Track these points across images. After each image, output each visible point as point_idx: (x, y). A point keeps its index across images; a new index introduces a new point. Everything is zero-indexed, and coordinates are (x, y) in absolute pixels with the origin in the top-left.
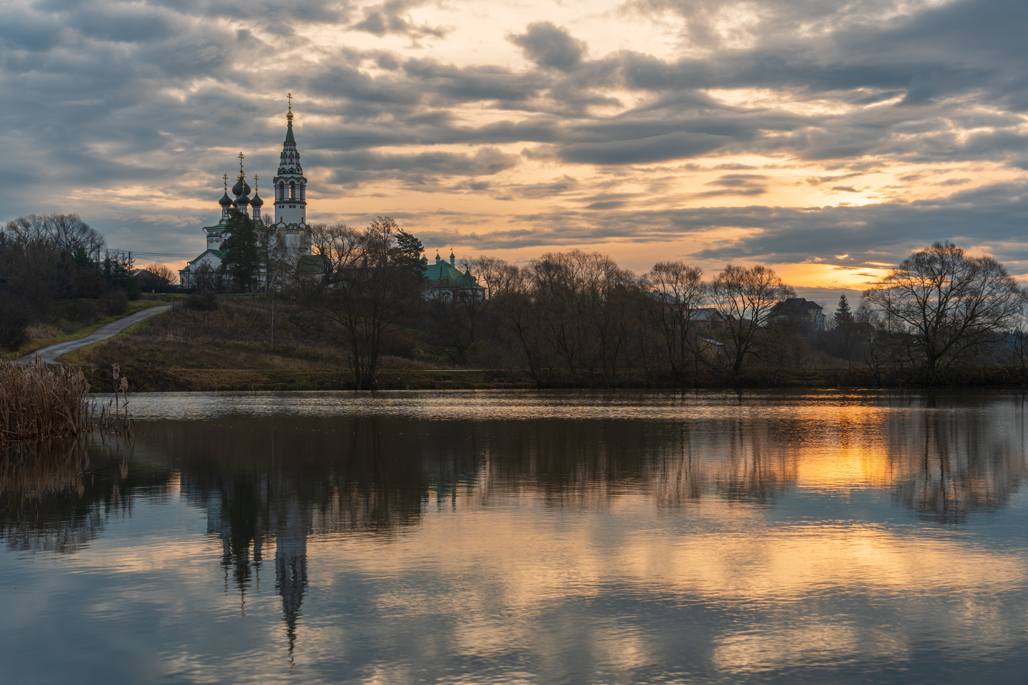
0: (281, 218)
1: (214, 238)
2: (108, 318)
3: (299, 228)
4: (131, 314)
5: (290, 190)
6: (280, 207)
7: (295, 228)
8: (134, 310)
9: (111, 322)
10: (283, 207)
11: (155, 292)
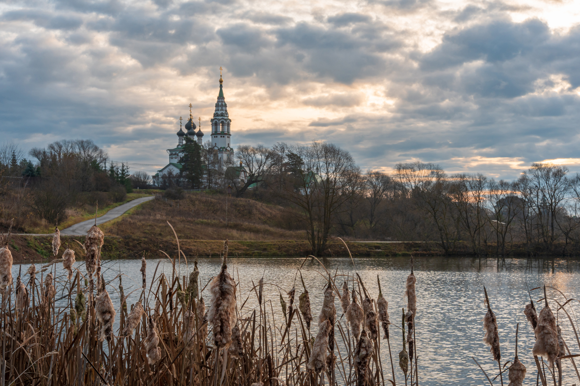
0: (216, 144)
1: (174, 156)
2: (115, 204)
3: (227, 150)
4: (128, 202)
5: (221, 126)
6: (215, 137)
7: (224, 150)
8: (130, 199)
9: (116, 207)
10: (217, 137)
11: (139, 189)
